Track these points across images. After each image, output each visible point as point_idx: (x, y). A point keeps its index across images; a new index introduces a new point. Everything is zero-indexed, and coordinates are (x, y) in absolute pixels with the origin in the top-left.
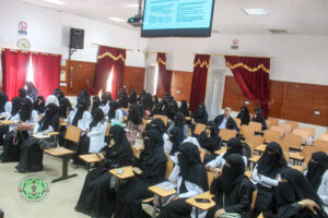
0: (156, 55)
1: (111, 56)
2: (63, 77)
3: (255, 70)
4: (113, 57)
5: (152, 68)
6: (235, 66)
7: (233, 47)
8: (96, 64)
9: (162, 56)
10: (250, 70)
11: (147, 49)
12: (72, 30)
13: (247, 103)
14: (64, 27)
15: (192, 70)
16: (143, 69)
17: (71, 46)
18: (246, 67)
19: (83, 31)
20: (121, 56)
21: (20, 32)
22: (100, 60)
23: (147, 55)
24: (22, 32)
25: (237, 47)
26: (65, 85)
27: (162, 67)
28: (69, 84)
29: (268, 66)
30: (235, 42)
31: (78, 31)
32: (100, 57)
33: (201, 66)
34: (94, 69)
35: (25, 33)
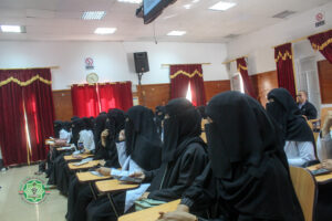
0: (235, 62)
1: (184, 73)
2: (136, 103)
4: (188, 75)
6: (325, 45)
7: (318, 25)
8: (170, 85)
9: (241, 62)
11: (227, 59)
12: (135, 54)
14: (128, 55)
16: (228, 82)
17: (138, 71)
20: (196, 72)
22: (172, 80)
23: (228, 65)
25: (323, 22)
27: (244, 73)
30: (319, 16)
31: (141, 54)
32: (172, 77)
33: (284, 58)
34: (168, 90)
35: (92, 67)
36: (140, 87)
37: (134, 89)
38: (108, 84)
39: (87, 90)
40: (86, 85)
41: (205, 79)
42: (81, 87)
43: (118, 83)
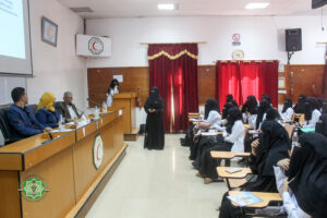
2: (281, 83)
8: (325, 66)
17: (288, 50)
19: (300, 30)
21: (234, 44)
24: (236, 43)
26: (285, 92)
28: (289, 92)
31: (293, 31)
34: (322, 72)
35: (239, 44)
36: (289, 67)
37: (281, 69)
38: (253, 62)
42: (224, 64)
43: (264, 61)
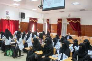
0: (46, 20)
1: (33, 20)
2: (19, 27)
3: (76, 22)
4: (34, 21)
5: (45, 24)
6: (70, 21)
7: (69, 16)
8: (29, 23)
9: (48, 20)
10: (74, 22)
11: (43, 18)
12: (22, 13)
13: (74, 32)
14: (19, 12)
15: (57, 24)
16: (43, 24)
17: (21, 18)
18: (73, 21)
20: (36, 20)
22: (30, 22)
23: (44, 20)
25: (70, 16)
26: (20, 29)
27: (48, 23)
29: (80, 21)
30: (69, 14)
32: (30, 21)
33: (60, 22)
35: (8, 14)
36: (21, 22)
37: (19, 23)
38: (12, 20)
39: (6, 21)
40: (6, 19)
41: (38, 23)
42: (4, 20)
43: (15, 20)
